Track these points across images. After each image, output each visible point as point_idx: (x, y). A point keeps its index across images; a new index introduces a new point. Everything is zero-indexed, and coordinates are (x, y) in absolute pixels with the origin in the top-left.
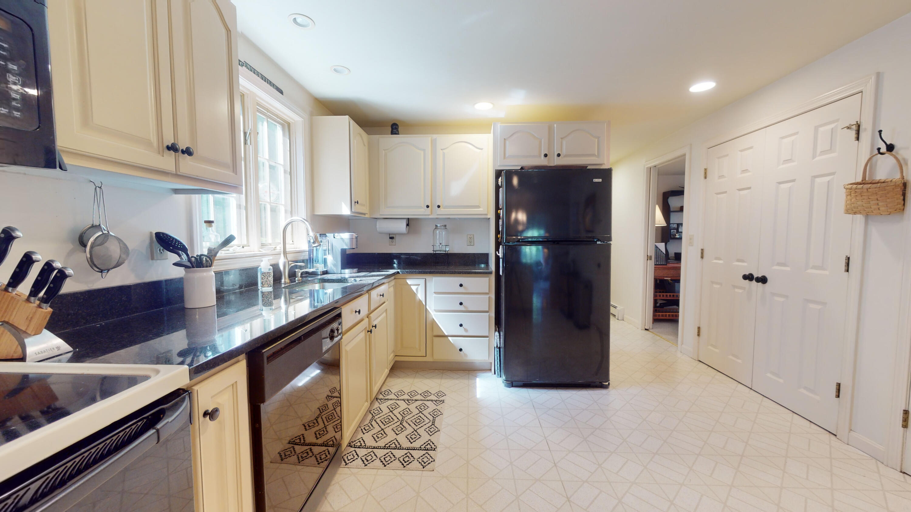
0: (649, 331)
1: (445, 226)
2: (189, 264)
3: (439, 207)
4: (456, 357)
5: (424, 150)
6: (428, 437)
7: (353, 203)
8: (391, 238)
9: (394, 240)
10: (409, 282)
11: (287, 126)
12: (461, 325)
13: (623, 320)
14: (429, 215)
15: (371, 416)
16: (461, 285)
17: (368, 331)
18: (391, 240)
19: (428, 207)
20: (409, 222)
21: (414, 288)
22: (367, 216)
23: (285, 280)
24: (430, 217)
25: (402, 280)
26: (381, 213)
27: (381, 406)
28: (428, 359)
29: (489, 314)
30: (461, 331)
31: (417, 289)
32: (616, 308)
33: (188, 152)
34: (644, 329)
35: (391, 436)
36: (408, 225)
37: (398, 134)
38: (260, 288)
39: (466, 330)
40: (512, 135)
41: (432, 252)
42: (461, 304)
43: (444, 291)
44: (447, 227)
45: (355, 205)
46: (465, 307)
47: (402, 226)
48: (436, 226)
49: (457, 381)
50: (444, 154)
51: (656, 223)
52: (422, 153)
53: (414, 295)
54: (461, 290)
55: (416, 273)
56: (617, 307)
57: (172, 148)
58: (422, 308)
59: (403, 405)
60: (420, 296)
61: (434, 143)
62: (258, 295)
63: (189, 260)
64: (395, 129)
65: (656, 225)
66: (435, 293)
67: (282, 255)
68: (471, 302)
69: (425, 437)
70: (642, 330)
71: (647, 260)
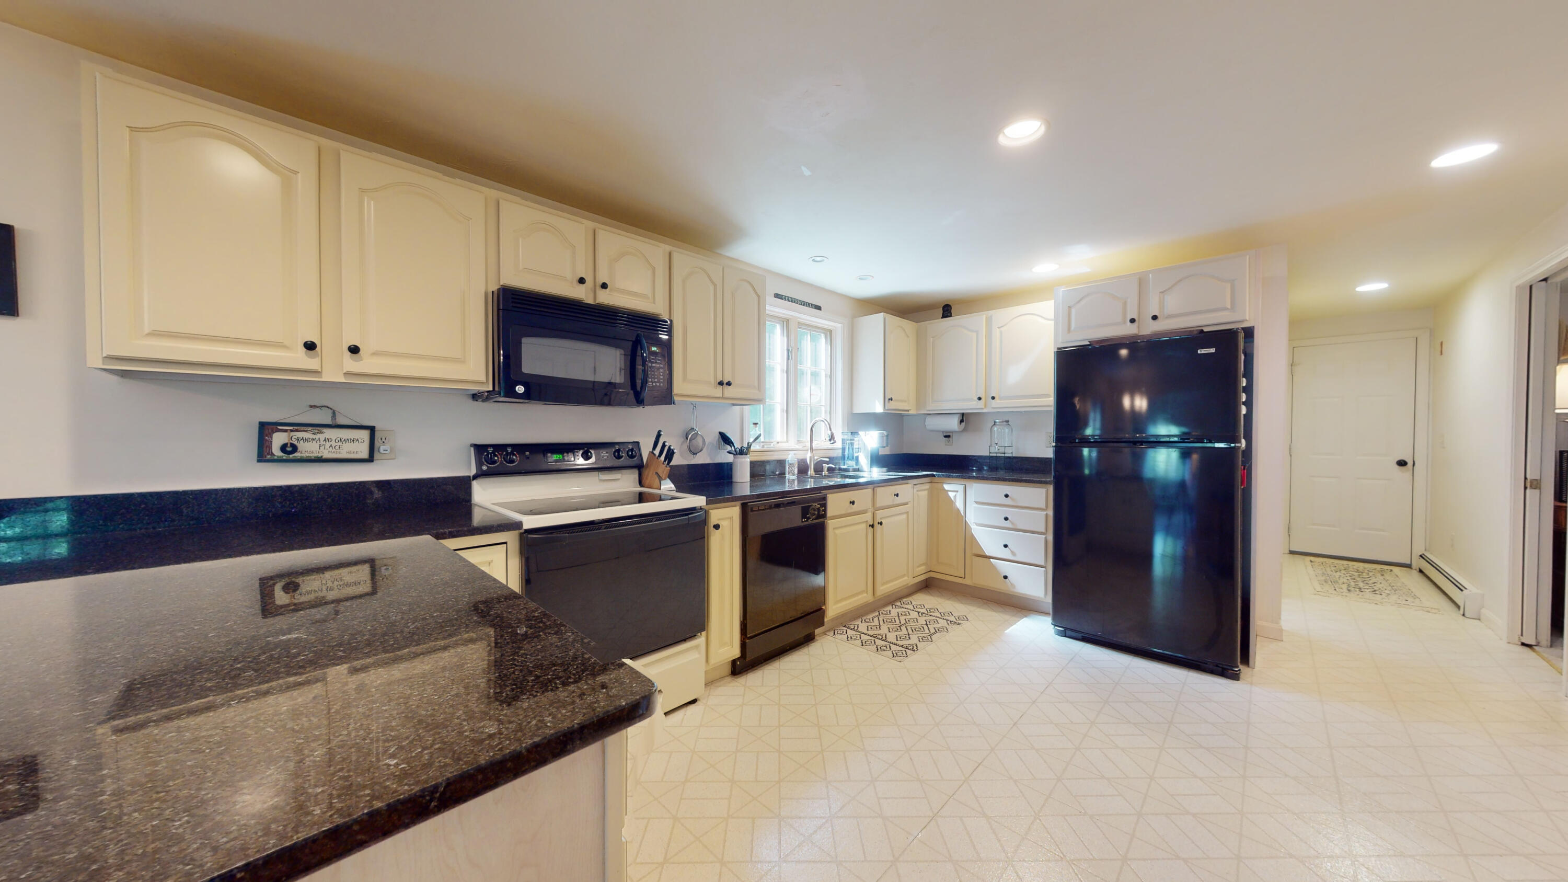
0: (1534, 651)
1: (1007, 421)
2: (735, 453)
3: (993, 398)
4: (999, 585)
5: (977, 332)
6: (916, 641)
7: (887, 400)
8: (947, 437)
9: (950, 439)
10: (946, 487)
11: (829, 333)
12: (1006, 546)
13: (1480, 620)
14: (982, 409)
15: (877, 614)
16: (1007, 496)
17: (870, 526)
18: (947, 439)
19: (980, 399)
20: (964, 418)
21: (951, 495)
22: (910, 412)
23: (811, 472)
24: (984, 411)
25: (939, 485)
26: (928, 409)
27: (892, 611)
28: (967, 581)
29: (1046, 538)
30: (1005, 554)
31: (955, 496)
32: (1462, 590)
33: (729, 384)
34: (1520, 643)
35: (884, 629)
36: (962, 421)
37: (951, 316)
38: (787, 475)
39: (1013, 553)
40: (1081, 300)
41: (988, 455)
42: (1006, 519)
43: (990, 502)
44: (1009, 423)
45: (889, 402)
46: (1012, 523)
47: (953, 424)
48: (995, 422)
49: (994, 614)
50: (1001, 333)
51: (1557, 407)
52: (974, 335)
53: (951, 503)
54: (1007, 501)
55: (953, 477)
56: (1466, 589)
57: (721, 383)
58: (960, 520)
59: (914, 615)
60: (959, 504)
61: (989, 321)
62: (785, 482)
63: (735, 450)
64: (947, 311)
65: (1557, 411)
66: (977, 503)
67: (809, 451)
68: (1020, 518)
69: (914, 640)
70: (1509, 643)
71: (1525, 488)
